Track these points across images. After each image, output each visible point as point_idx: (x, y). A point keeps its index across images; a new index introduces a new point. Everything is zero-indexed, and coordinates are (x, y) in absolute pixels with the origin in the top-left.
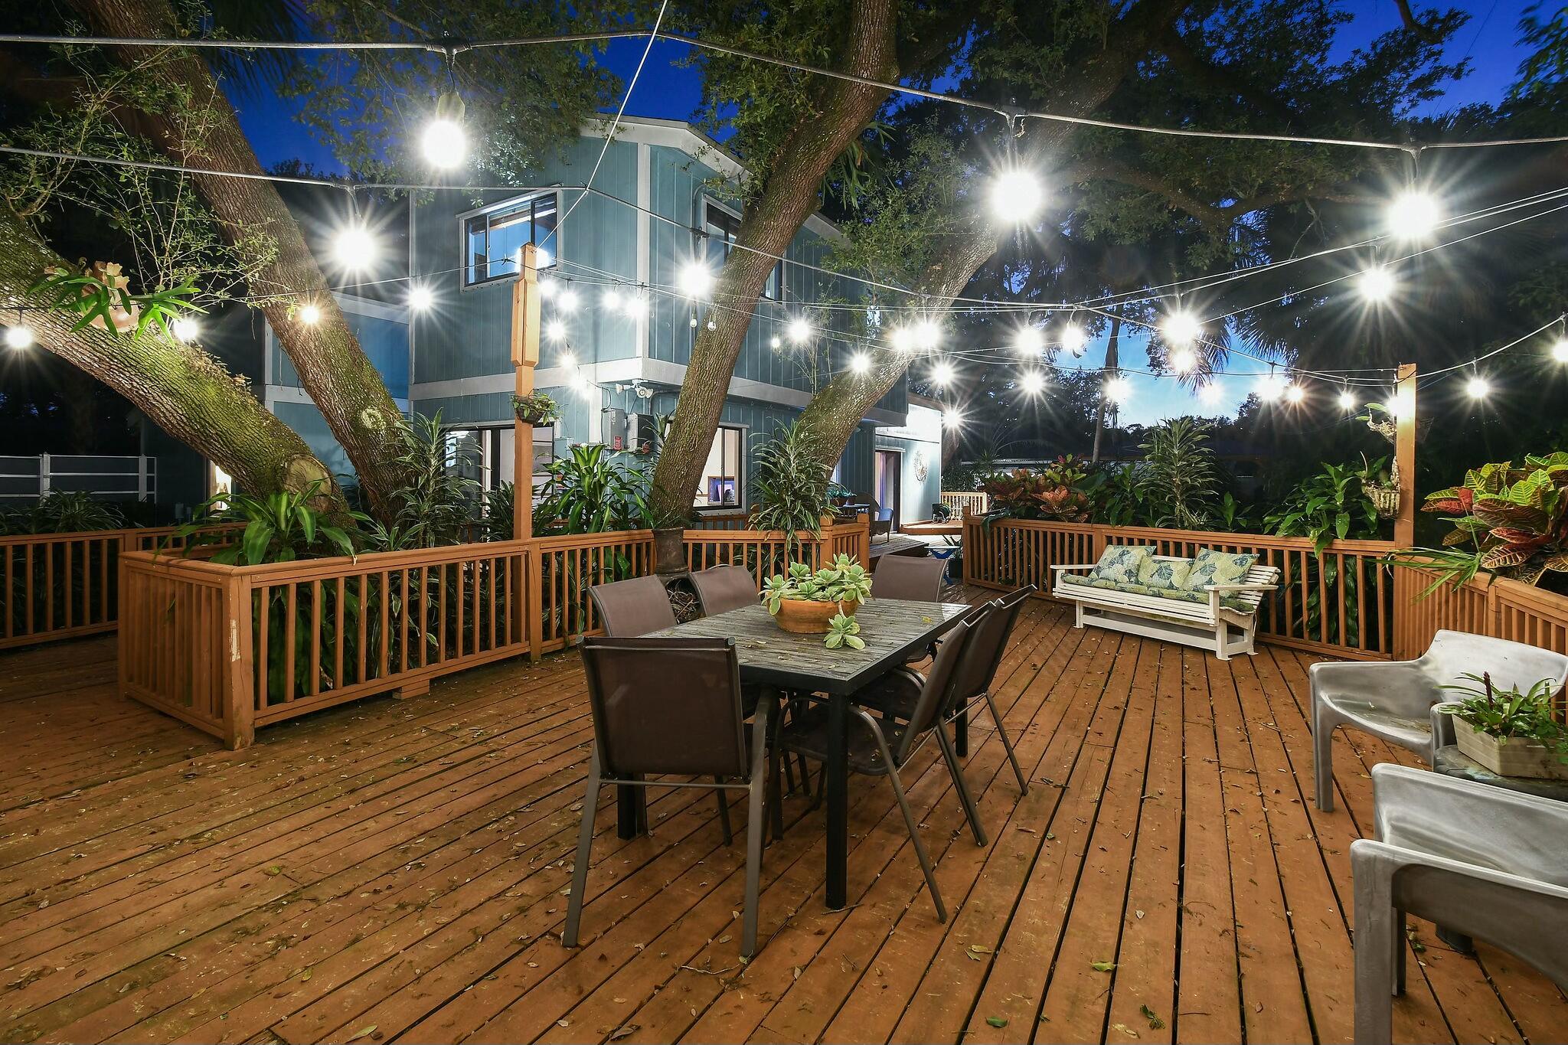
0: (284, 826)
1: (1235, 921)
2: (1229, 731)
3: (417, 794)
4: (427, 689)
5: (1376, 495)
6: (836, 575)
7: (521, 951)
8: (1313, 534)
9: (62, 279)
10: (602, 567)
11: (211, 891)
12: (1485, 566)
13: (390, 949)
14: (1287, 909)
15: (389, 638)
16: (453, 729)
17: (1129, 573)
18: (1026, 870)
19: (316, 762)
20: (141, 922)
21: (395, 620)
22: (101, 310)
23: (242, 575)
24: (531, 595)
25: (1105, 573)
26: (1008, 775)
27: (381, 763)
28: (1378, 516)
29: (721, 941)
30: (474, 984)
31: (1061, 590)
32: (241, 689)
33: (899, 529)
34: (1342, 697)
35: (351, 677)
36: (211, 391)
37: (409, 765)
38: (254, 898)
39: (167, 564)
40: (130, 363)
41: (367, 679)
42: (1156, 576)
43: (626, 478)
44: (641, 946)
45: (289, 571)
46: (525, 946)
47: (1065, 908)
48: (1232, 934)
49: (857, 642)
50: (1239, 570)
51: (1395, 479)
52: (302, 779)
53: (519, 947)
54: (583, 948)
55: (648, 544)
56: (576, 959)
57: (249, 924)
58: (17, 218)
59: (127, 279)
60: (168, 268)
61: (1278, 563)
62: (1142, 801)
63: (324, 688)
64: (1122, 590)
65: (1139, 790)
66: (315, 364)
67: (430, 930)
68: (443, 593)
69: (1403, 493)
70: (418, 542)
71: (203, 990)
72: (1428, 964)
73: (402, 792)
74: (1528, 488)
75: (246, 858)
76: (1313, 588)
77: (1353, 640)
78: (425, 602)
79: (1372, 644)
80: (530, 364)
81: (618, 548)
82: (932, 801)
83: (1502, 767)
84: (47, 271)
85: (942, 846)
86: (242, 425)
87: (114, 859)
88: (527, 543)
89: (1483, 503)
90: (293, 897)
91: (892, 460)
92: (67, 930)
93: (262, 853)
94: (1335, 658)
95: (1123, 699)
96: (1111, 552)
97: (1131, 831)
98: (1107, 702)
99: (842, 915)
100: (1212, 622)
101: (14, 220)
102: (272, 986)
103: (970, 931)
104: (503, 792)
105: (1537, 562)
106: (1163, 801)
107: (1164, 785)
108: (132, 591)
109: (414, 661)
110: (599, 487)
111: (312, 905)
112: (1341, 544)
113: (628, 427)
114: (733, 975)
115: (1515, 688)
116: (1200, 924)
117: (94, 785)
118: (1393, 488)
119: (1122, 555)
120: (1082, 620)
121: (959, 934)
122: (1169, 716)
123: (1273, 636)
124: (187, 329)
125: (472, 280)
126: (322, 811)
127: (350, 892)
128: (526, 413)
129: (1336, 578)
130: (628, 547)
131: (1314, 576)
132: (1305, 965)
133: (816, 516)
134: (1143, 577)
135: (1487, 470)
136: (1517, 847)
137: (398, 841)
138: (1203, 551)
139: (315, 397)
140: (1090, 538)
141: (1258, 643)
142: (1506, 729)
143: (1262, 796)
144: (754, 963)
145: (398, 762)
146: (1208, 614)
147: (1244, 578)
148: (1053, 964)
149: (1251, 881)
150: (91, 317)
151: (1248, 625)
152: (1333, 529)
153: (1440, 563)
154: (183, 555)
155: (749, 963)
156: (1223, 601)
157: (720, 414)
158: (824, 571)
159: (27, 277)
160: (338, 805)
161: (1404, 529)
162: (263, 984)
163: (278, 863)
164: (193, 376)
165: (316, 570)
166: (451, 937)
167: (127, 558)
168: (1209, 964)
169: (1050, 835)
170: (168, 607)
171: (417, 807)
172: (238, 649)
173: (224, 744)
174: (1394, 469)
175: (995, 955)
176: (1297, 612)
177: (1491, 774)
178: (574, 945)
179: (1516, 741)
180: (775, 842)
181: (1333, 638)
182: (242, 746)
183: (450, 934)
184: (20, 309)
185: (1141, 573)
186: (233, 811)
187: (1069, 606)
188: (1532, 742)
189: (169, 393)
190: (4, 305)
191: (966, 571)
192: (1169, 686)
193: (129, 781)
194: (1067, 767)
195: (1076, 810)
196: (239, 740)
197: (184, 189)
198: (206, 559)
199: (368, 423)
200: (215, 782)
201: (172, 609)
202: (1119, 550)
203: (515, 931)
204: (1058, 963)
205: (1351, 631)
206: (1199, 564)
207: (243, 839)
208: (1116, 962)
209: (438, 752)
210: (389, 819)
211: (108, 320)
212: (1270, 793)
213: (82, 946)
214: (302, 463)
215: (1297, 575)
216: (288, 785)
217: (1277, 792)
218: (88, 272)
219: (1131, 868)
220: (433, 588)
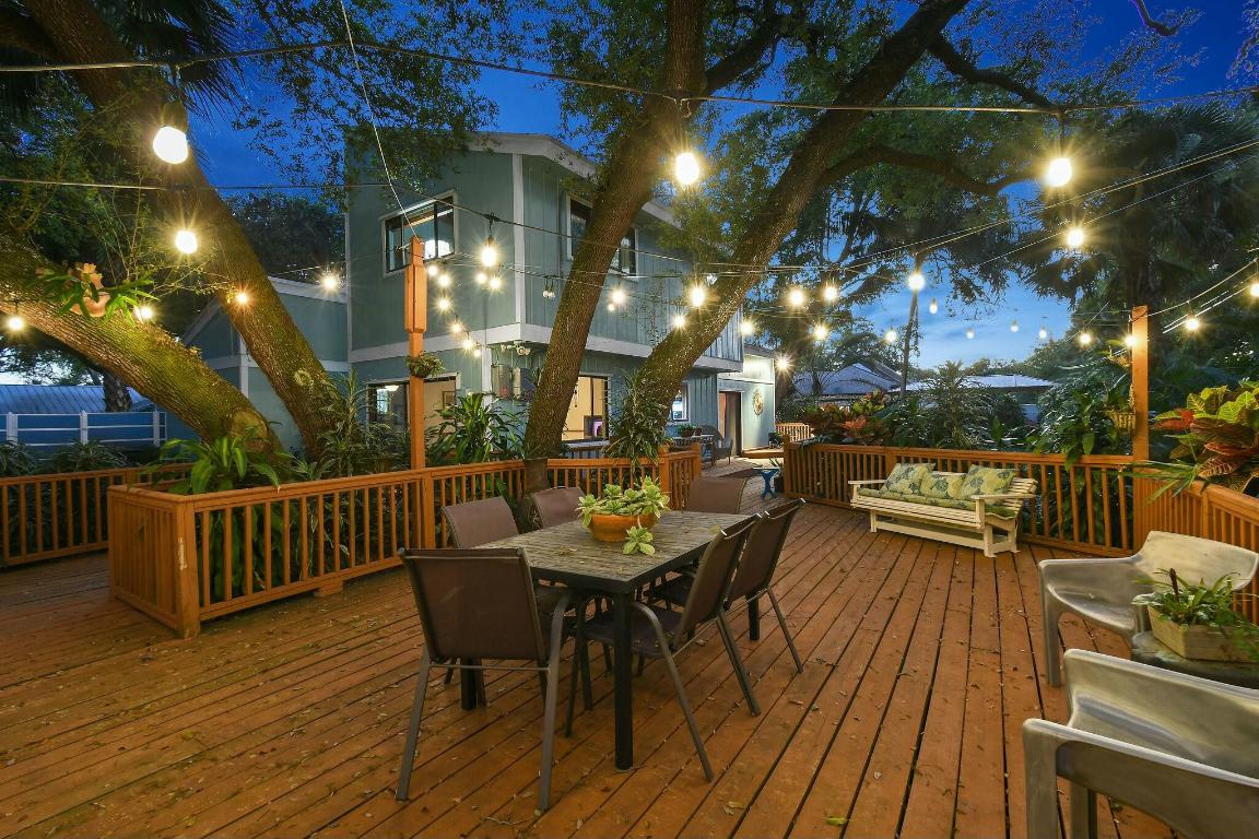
0: (206, 700)
1: (958, 782)
2: (983, 618)
3: (314, 673)
4: (341, 589)
5: (1116, 417)
6: (639, 494)
7: (362, 803)
8: (1065, 451)
9: (49, 277)
10: (484, 489)
11: (139, 752)
12: (1201, 475)
13: (262, 800)
14: (1005, 771)
15: (309, 549)
16: (355, 621)
17: (913, 486)
18: (788, 738)
19: (243, 648)
20: (79, 777)
21: (314, 536)
22: (78, 300)
23: (187, 502)
24: (425, 514)
25: (895, 486)
26: (788, 657)
27: (294, 648)
28: (1118, 435)
29: (524, 796)
30: (320, 830)
31: (857, 501)
32: (189, 591)
33: (740, 454)
34: (1065, 590)
35: (278, 580)
36: (170, 360)
37: (313, 650)
38: (168, 758)
39: (137, 495)
40: (104, 340)
41: (292, 581)
42: (935, 489)
43: (504, 419)
44: (458, 800)
45: (228, 497)
46: (366, 799)
47: (815, 769)
48: (954, 793)
49: (649, 549)
50: (1003, 482)
51: (1131, 402)
52: (229, 662)
53: (361, 800)
54: (412, 801)
55: (522, 471)
56: (405, 811)
57: (160, 779)
58: (16, 231)
59: (100, 276)
60: (133, 265)
61: (1037, 476)
62: (898, 677)
63: (257, 589)
64: (907, 501)
65: (897, 668)
66: (258, 336)
67: (296, 785)
68: (352, 513)
69: (1138, 416)
70: (333, 473)
71: (110, 833)
72: (1122, 821)
73: (302, 672)
74: (1235, 409)
75: (171, 725)
76: (1066, 495)
77: (1101, 540)
78: (338, 519)
79: (1116, 542)
80: (421, 331)
81: (497, 475)
82: (723, 678)
83: (1187, 651)
84: (38, 271)
85: (721, 718)
86: (196, 386)
87: (75, 726)
88: (421, 470)
89: (1199, 421)
90: (198, 757)
91: (734, 399)
92: (22, 783)
93: (184, 722)
94: (1084, 555)
95: (898, 591)
96: (898, 469)
97: (883, 704)
98: (884, 593)
99: (627, 775)
100: (978, 526)
101: (13, 232)
102: (162, 830)
103: (730, 789)
104: (382, 671)
105: (1246, 471)
106: (916, 677)
107: (919, 664)
108: (116, 514)
109: (330, 567)
110: (481, 427)
111: (212, 764)
112: (1088, 459)
113: (513, 379)
114: (526, 825)
115: (1202, 581)
116: (928, 785)
117: (75, 667)
118: (1130, 410)
119: (908, 471)
120: (875, 525)
121: (721, 791)
122: (935, 602)
123: (1033, 536)
124: (146, 313)
125: (392, 267)
126: (238, 687)
127: (241, 754)
128: (416, 370)
129: (1085, 488)
130: (506, 474)
131: (1066, 485)
132: (1012, 821)
133: (655, 445)
134: (925, 489)
135: (1206, 394)
136: (1185, 723)
137: (290, 712)
138: (973, 467)
139: (259, 363)
140: (884, 457)
141: (1019, 542)
142: (1190, 618)
143: (1001, 673)
144: (546, 815)
145: (305, 648)
146: (975, 519)
147: (1007, 488)
148: (795, 818)
149: (979, 747)
150: (70, 306)
151: (1011, 528)
152: (1080, 446)
153: (1165, 473)
154: (151, 488)
155: (542, 815)
156: (987, 508)
157: (579, 365)
158: (630, 491)
159: (23, 277)
160: (252, 683)
161: (1141, 446)
162: (156, 828)
163: (194, 729)
164: (156, 349)
165: (248, 497)
166: (309, 792)
167: (114, 491)
168: (929, 820)
169: (815, 706)
170: (140, 528)
171: (310, 684)
172: (185, 559)
173: (177, 634)
174: (1131, 395)
175: (748, 809)
176: (1053, 517)
177: (1178, 657)
178: (405, 800)
179: (1198, 629)
180: (586, 712)
181: (1084, 537)
182: (190, 635)
183: (310, 789)
184: (16, 301)
185: (923, 486)
186: (172, 687)
187: (864, 514)
188: (1211, 629)
189: (136, 362)
190: (6, 299)
191: (787, 487)
192: (940, 579)
193: (100, 663)
194: (839, 649)
195: (839, 687)
196: (188, 631)
197: (142, 204)
198: (166, 491)
199: (299, 381)
200: (165, 664)
201: (142, 529)
202: (905, 467)
203: (362, 787)
204: (799, 818)
205: (1099, 532)
206: (969, 478)
207: (173, 710)
208: (849, 817)
209: (338, 639)
210: (288, 694)
211: (83, 308)
212: (1008, 670)
213: (31, 796)
214: (244, 413)
215: (1051, 486)
216: (217, 667)
217: (1015, 669)
218: (70, 271)
219: (877, 736)
220: (344, 510)
